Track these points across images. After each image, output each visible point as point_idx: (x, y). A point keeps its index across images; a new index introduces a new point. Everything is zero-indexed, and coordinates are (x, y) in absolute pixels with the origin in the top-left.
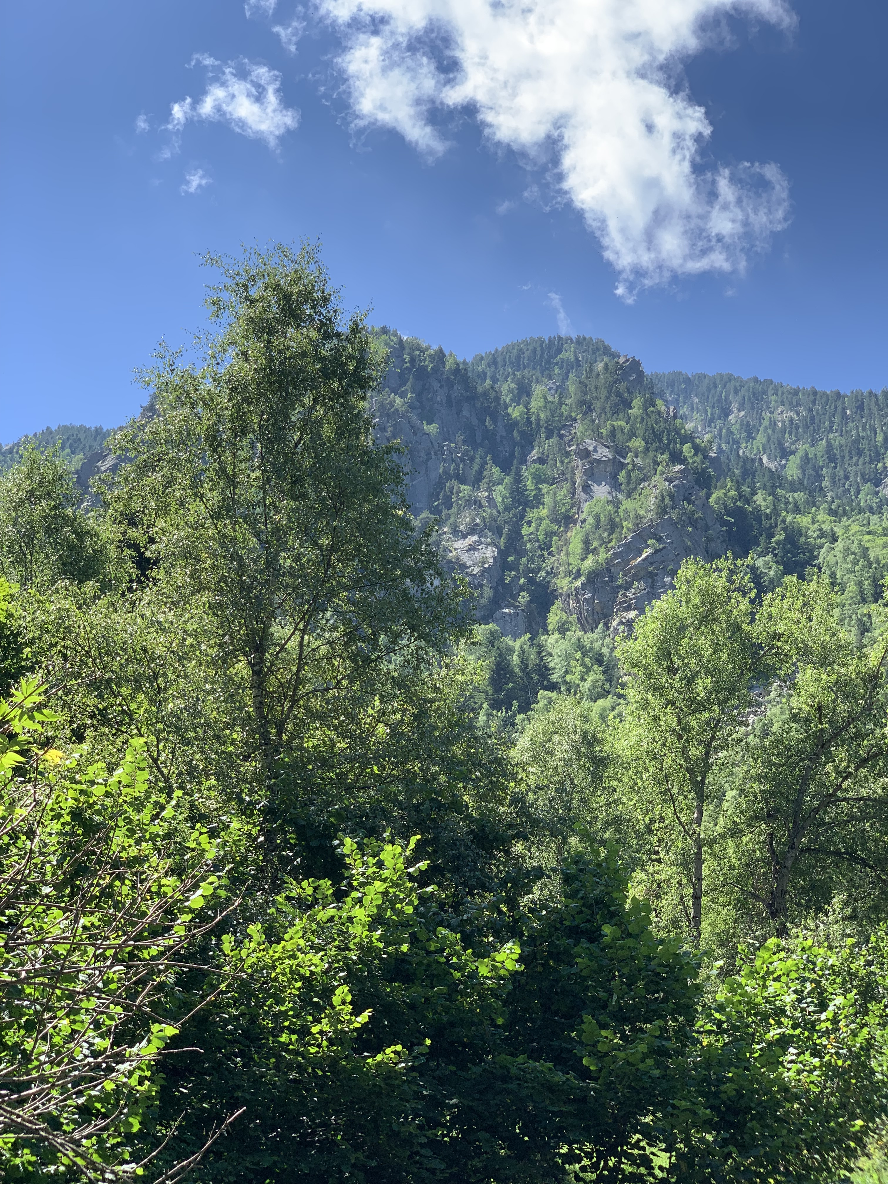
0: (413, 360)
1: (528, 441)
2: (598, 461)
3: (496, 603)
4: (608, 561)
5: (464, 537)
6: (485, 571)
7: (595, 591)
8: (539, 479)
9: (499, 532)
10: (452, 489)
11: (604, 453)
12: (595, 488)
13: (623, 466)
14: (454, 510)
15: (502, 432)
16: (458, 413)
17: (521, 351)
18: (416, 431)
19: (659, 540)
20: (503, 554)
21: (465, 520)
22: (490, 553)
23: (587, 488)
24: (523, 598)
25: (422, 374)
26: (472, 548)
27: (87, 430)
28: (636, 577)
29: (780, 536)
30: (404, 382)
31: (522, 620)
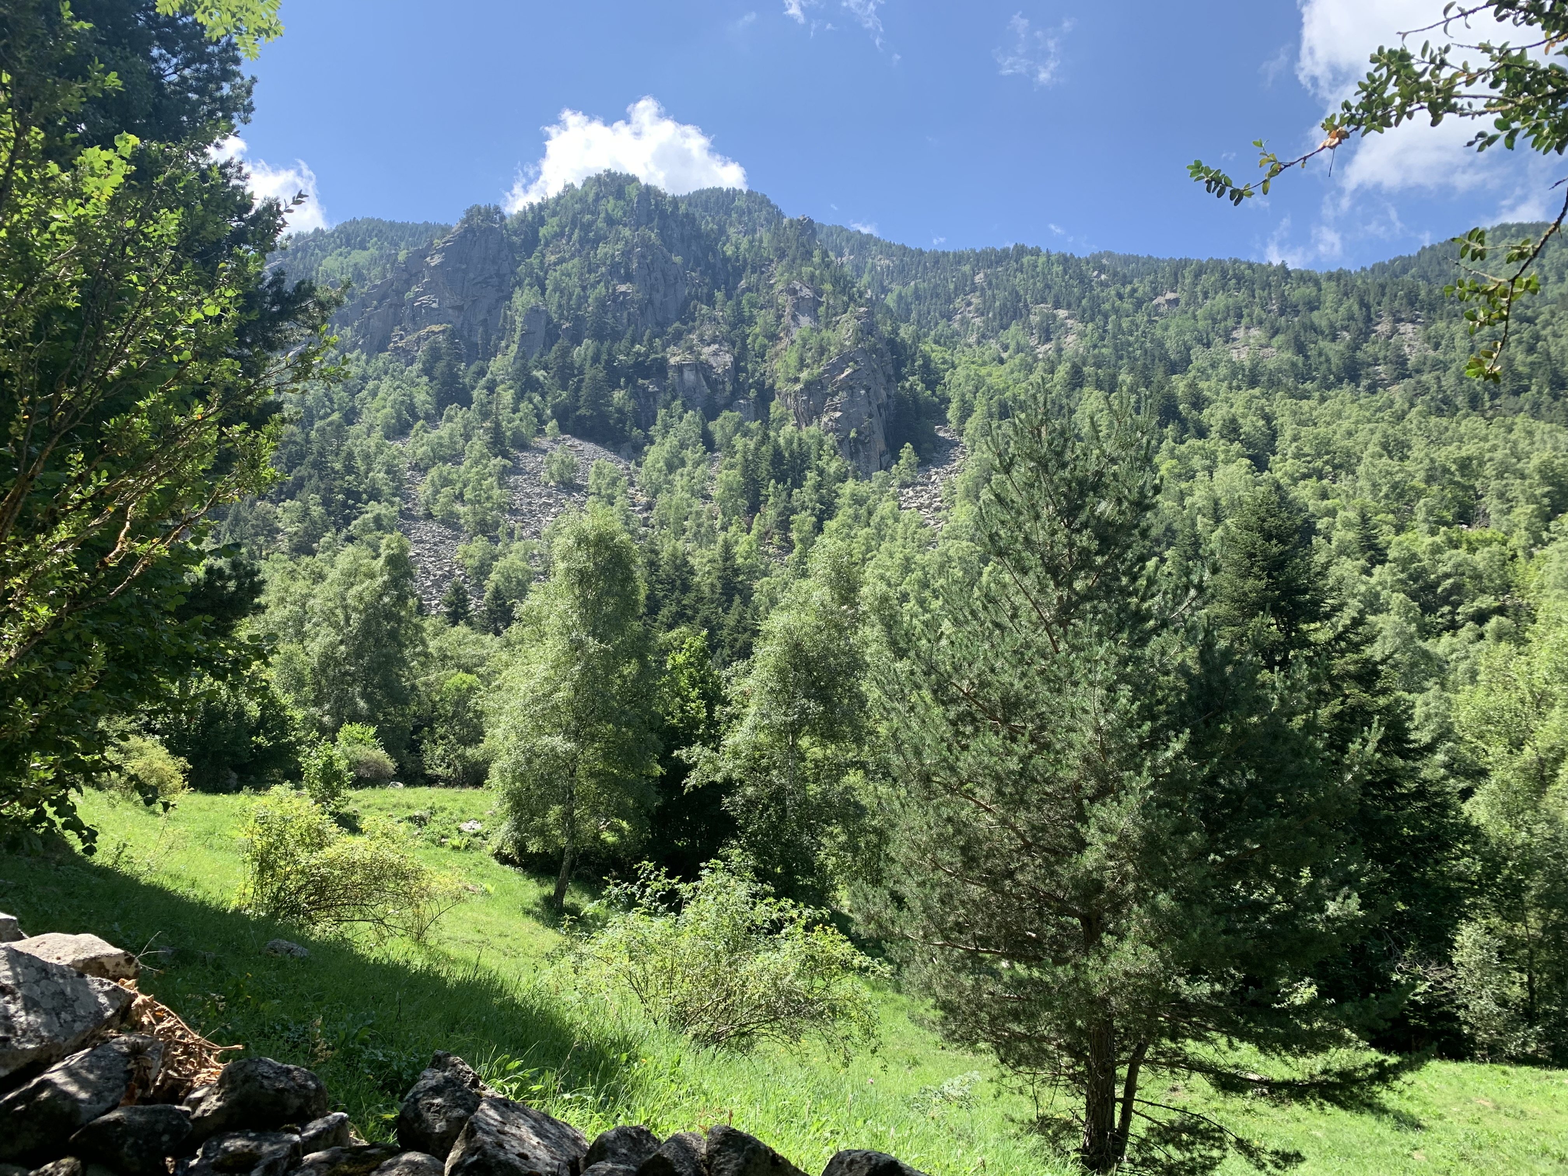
0: (656, 205)
1: (738, 274)
2: (803, 298)
3: (734, 395)
4: (821, 375)
5: (709, 345)
6: (726, 371)
7: (810, 396)
8: (753, 305)
9: (733, 344)
10: (695, 307)
11: (807, 292)
12: (801, 317)
13: (820, 304)
14: (697, 323)
15: (719, 265)
16: (689, 247)
17: (708, 198)
18: (667, 260)
19: (856, 362)
20: (737, 360)
21: (709, 331)
22: (728, 358)
23: (794, 318)
24: (753, 393)
25: (663, 215)
26: (715, 354)
27: (384, 223)
28: (840, 389)
29: (919, 362)
30: (652, 220)
31: (752, 408)
